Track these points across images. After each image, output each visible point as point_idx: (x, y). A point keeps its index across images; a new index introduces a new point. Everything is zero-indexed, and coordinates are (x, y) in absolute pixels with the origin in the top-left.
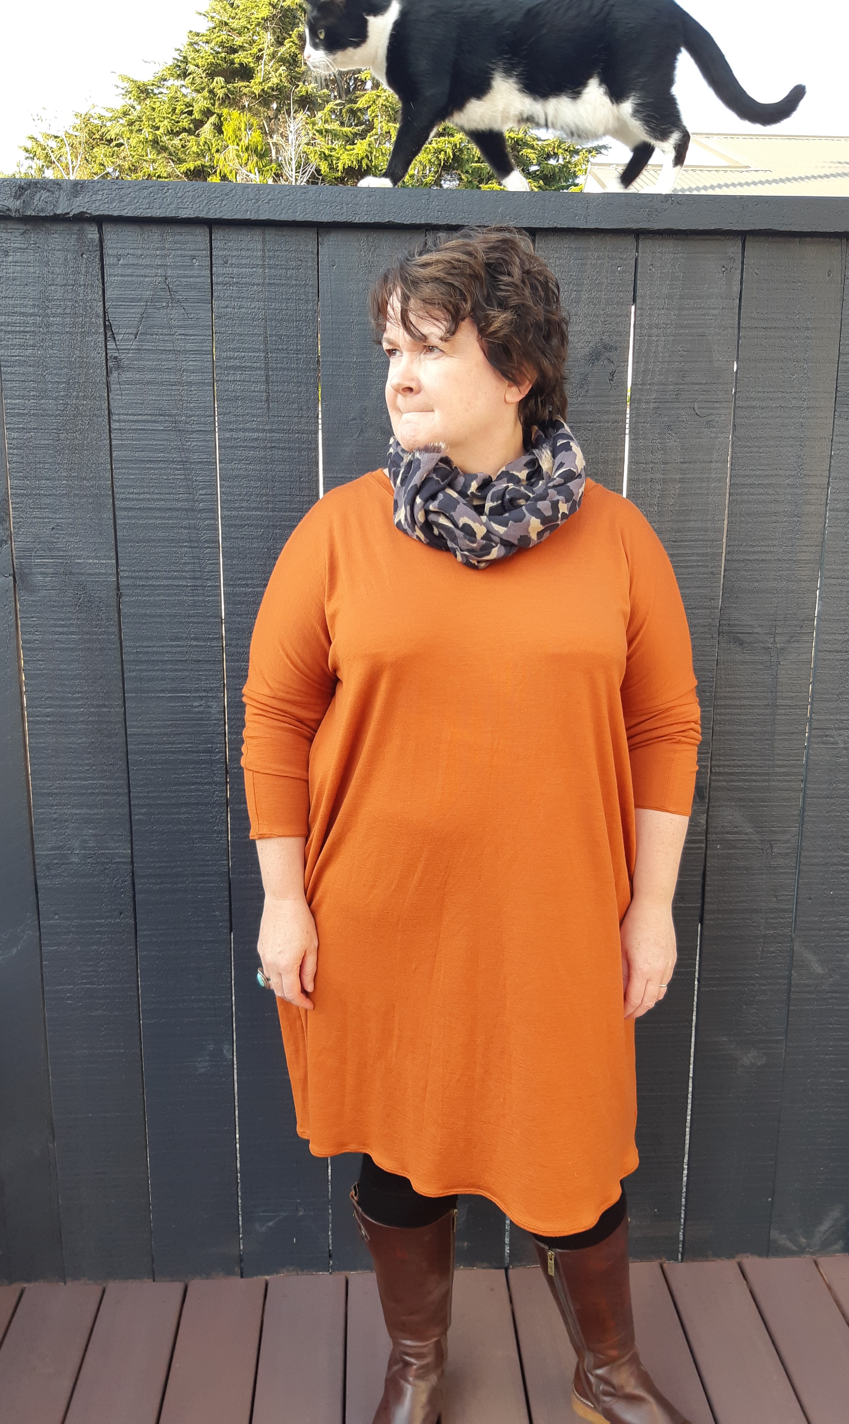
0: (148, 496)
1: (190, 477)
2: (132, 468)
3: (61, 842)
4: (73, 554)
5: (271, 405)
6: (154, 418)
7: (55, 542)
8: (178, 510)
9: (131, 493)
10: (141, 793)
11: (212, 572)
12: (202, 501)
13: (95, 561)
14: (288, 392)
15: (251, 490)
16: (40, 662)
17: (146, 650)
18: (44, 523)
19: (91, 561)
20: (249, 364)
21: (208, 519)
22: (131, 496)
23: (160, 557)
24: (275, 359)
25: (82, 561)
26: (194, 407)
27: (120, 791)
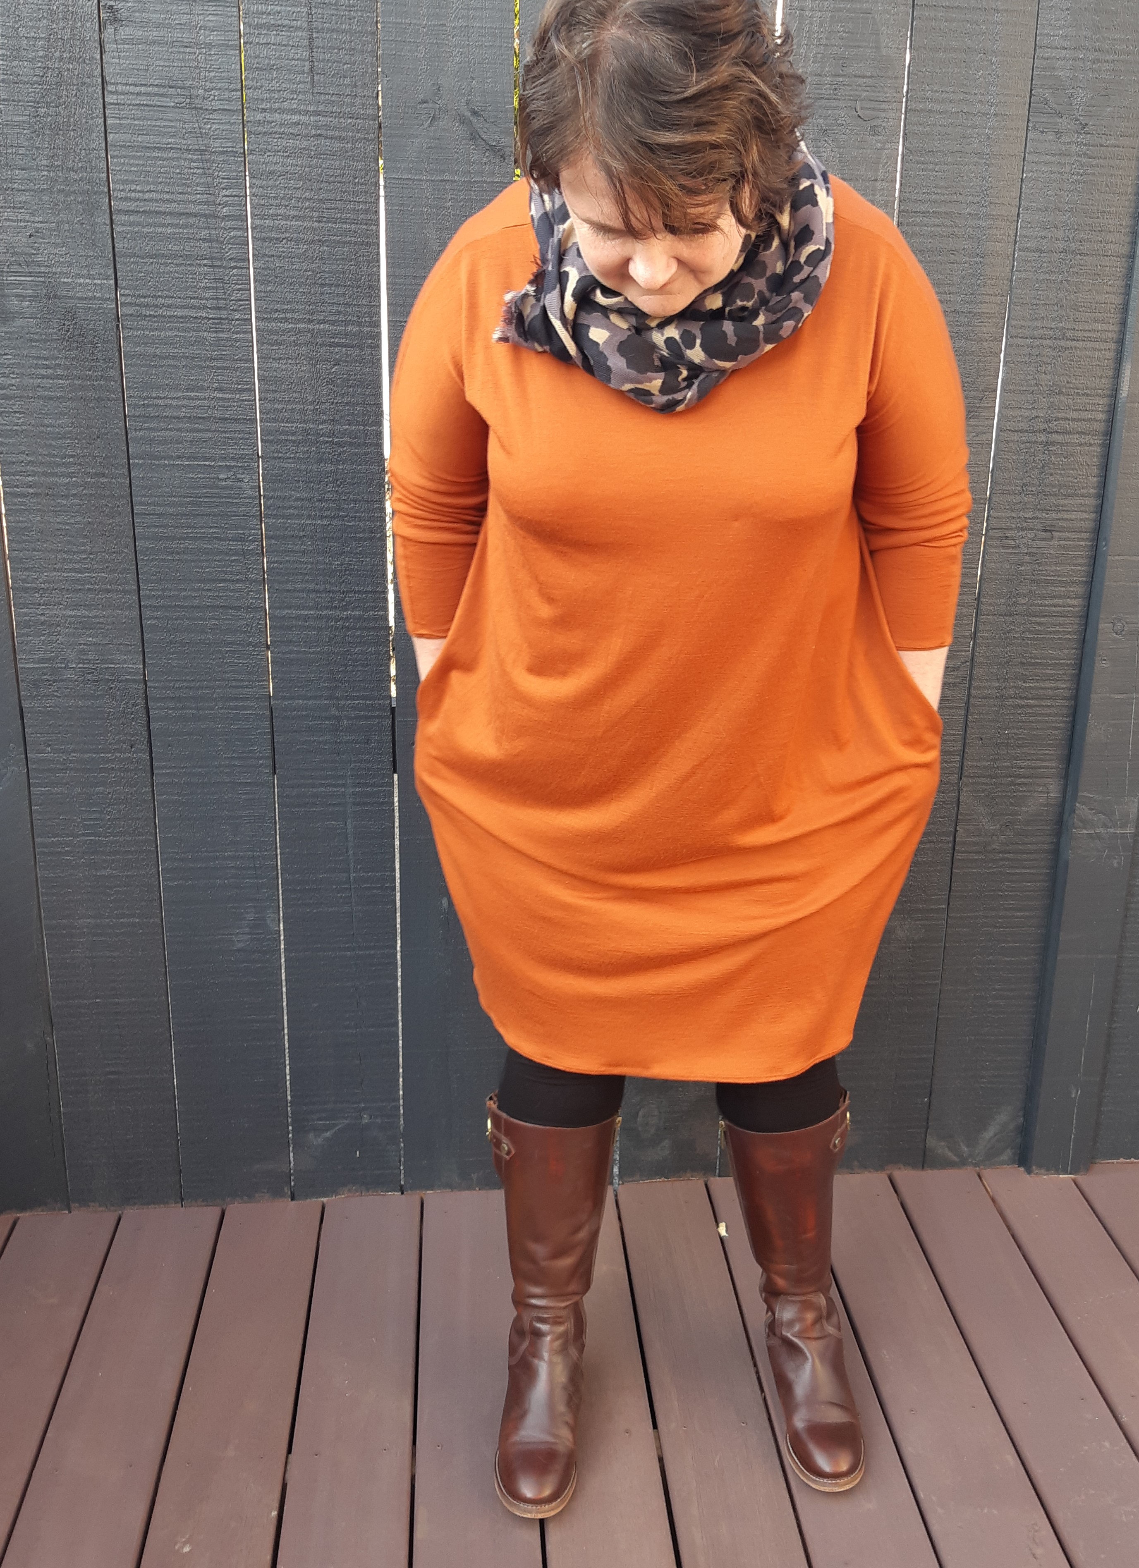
0: (154, 196)
1: (211, 171)
2: (134, 157)
3: (53, 652)
4: (59, 270)
5: (316, 78)
6: (162, 91)
7: (33, 254)
8: (195, 215)
9: (133, 191)
10: (152, 590)
11: (240, 300)
12: (226, 204)
13: (88, 281)
14: (338, 62)
15: (290, 192)
16: (17, 415)
17: (156, 402)
18: (18, 227)
19: (82, 281)
20: (287, 22)
21: (235, 229)
22: (133, 195)
23: (173, 278)
24: (320, 16)
25: (70, 280)
26: (215, 77)
27: (127, 587)
